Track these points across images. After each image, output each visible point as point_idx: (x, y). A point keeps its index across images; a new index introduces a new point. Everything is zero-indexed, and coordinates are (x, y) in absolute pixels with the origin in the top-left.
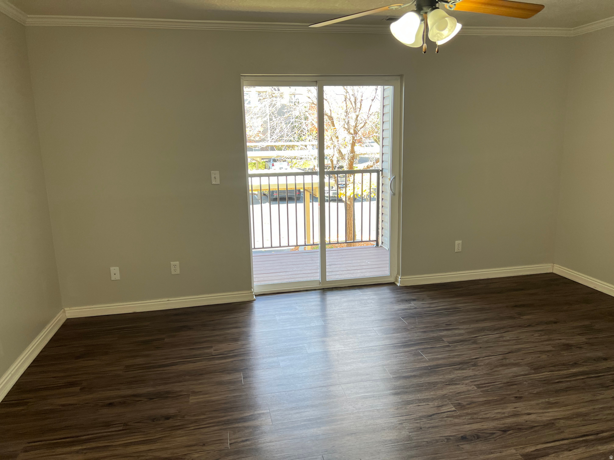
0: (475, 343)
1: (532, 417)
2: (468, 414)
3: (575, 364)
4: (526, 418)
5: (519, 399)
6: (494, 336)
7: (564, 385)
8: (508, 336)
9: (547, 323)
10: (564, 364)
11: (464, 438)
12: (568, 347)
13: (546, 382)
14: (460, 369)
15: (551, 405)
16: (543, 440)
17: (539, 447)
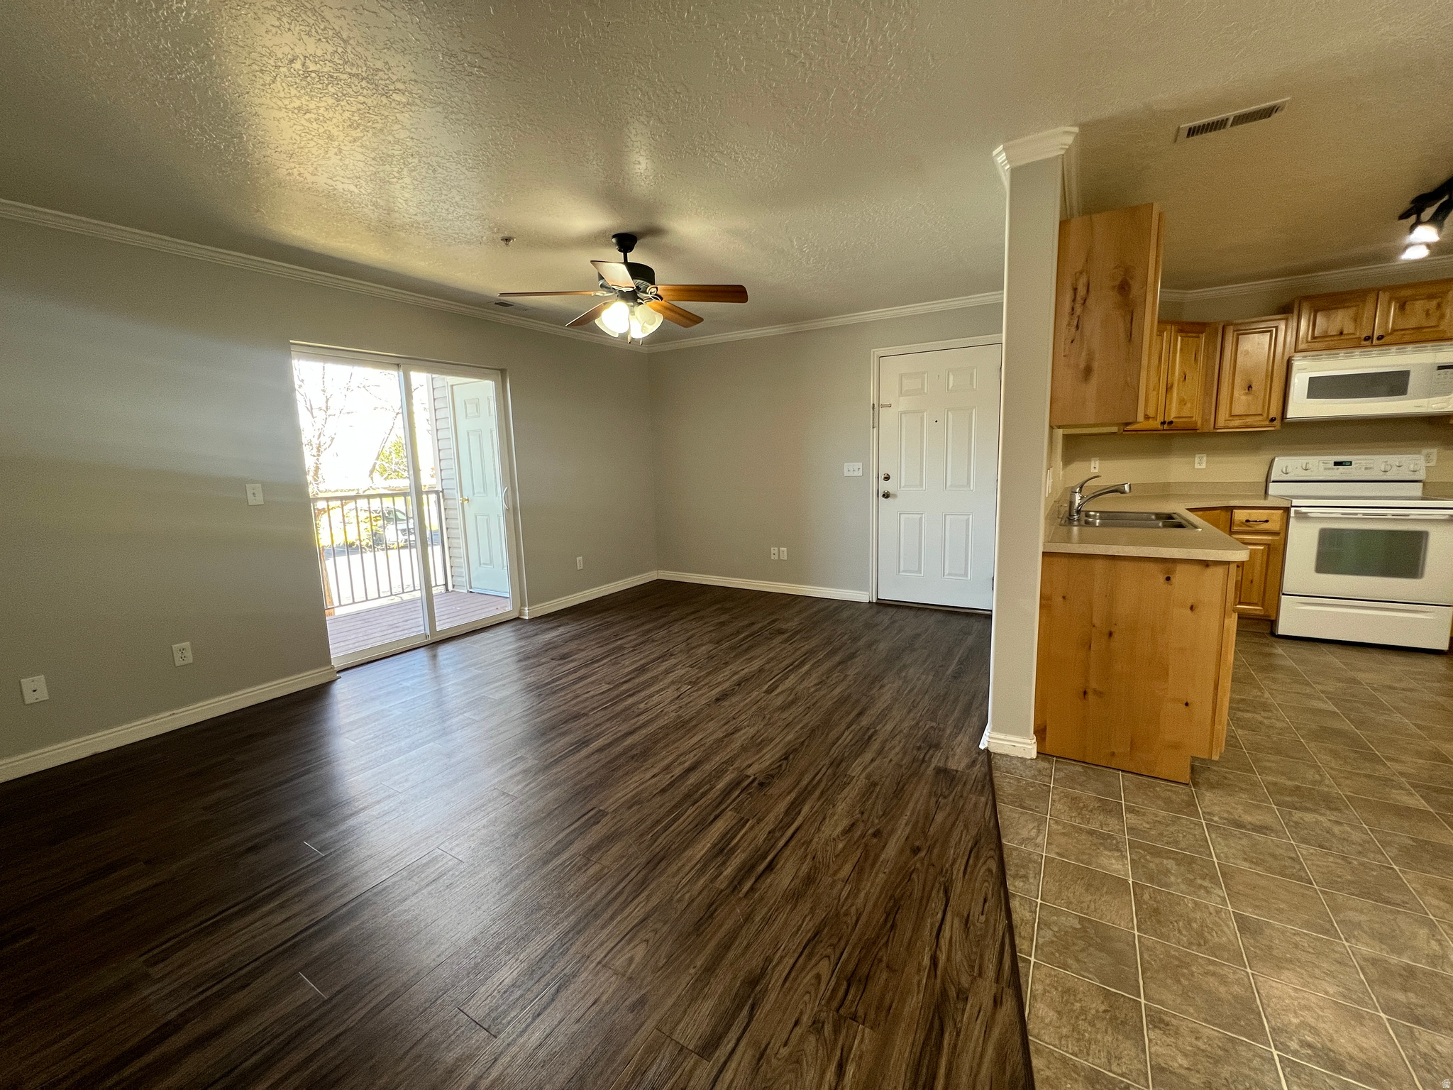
0: (653, 641)
1: (746, 670)
2: (704, 686)
3: (738, 633)
4: (743, 672)
5: (726, 664)
6: (663, 633)
7: (745, 646)
8: (675, 628)
9: (693, 613)
10: (732, 634)
11: (717, 700)
12: (723, 624)
13: (732, 648)
14: (663, 661)
15: (751, 659)
16: (767, 679)
17: (769, 684)
